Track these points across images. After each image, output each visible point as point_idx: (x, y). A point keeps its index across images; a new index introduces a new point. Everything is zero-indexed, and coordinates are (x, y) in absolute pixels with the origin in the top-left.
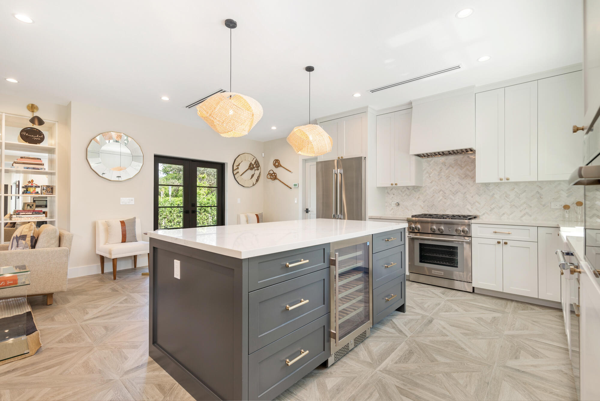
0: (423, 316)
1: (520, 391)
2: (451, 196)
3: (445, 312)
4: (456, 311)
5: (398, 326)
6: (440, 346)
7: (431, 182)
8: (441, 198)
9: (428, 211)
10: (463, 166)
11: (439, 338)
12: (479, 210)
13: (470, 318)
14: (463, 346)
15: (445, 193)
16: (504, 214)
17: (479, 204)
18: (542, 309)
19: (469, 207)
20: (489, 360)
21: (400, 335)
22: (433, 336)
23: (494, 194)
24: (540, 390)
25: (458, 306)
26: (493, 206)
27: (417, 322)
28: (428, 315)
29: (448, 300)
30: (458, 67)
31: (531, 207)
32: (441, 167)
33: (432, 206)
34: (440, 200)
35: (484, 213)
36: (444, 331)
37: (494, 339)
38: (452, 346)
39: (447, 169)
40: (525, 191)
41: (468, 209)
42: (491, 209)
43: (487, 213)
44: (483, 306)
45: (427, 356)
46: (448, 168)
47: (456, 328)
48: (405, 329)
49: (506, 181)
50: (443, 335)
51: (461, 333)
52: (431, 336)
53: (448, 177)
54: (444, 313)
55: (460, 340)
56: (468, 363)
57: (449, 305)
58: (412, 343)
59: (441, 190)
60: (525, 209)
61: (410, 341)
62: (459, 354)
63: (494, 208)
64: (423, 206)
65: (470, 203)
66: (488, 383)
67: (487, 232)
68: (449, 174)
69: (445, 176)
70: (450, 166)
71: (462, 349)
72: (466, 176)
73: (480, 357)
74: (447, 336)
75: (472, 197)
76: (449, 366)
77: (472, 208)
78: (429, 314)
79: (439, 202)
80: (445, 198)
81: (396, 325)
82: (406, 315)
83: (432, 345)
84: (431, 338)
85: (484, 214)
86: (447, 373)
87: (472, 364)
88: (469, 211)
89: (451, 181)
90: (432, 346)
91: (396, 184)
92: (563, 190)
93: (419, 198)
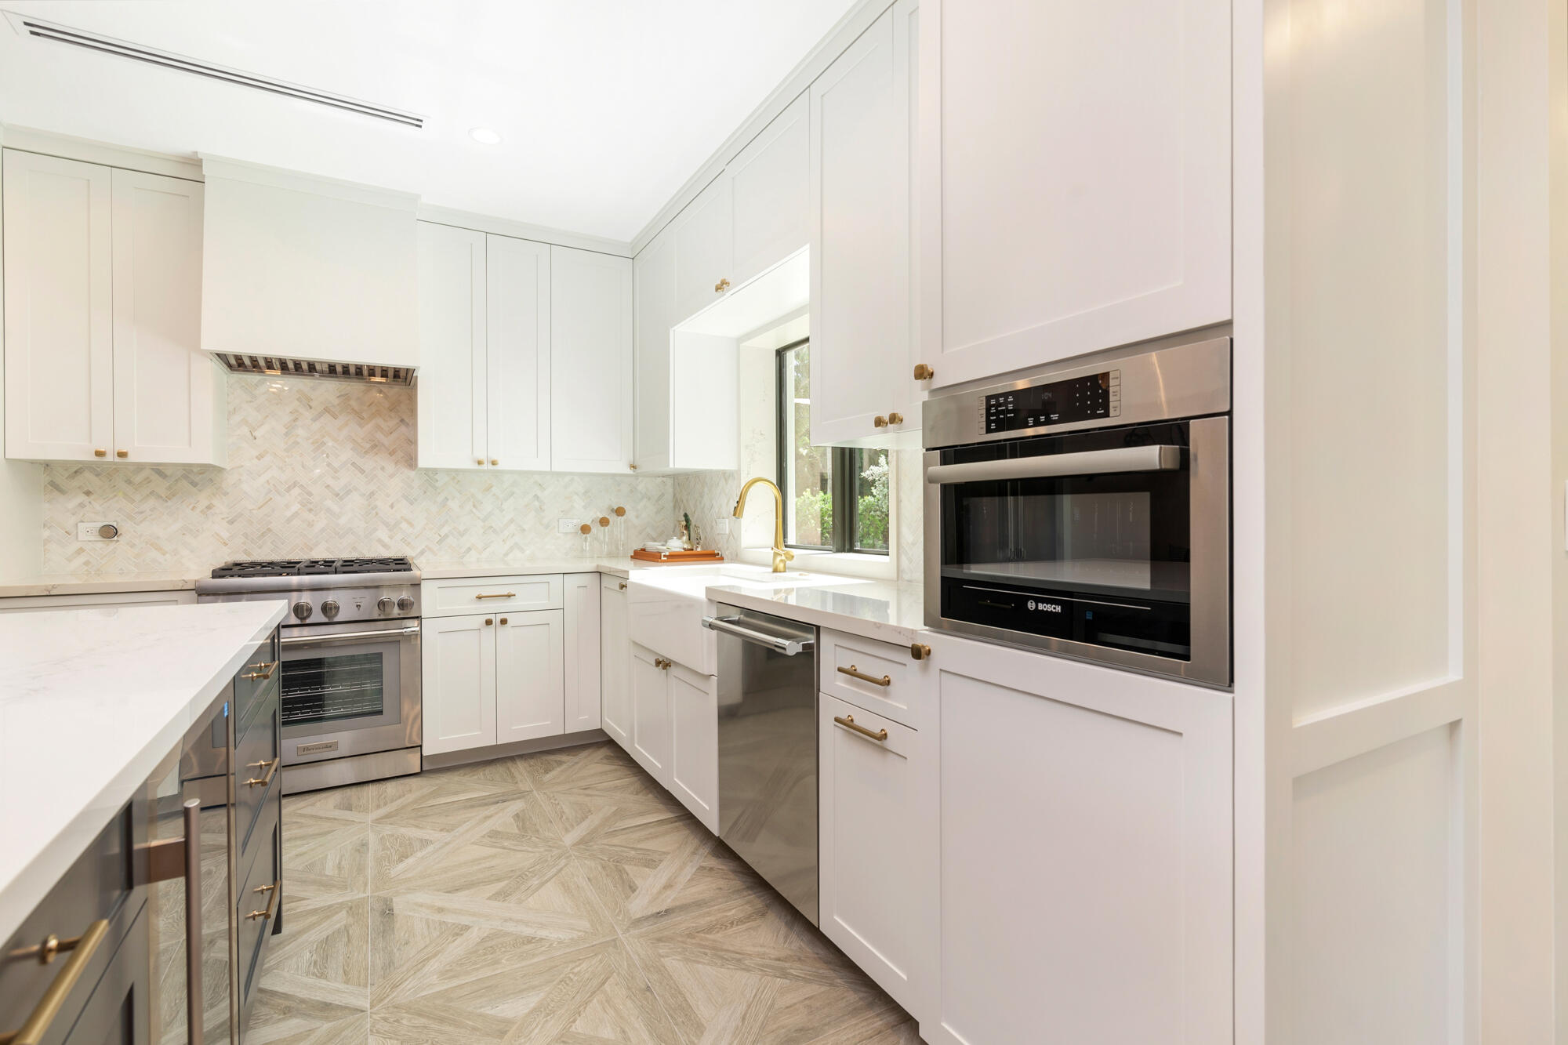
0: (351, 908)
1: (702, 960)
2: (329, 503)
3: (400, 860)
4: (425, 843)
5: (301, 995)
6: (477, 969)
7: (259, 457)
8: (296, 507)
9: (246, 552)
10: (365, 415)
11: (457, 949)
12: (409, 543)
13: (473, 843)
14: (528, 931)
15: (310, 494)
16: (469, 549)
17: (411, 525)
18: (574, 756)
19: (382, 534)
20: (599, 929)
21: (333, 1023)
22: (435, 955)
23: (447, 499)
24: (718, 932)
25: (417, 827)
26: (445, 530)
27: (349, 941)
28: (362, 895)
29: (379, 821)
30: (418, 123)
31: (524, 530)
32: (297, 411)
33: (263, 535)
34: (292, 516)
35: (424, 549)
36: (450, 919)
37: (562, 869)
38: (503, 949)
39: (314, 420)
40: (513, 493)
41: (380, 541)
42: (440, 538)
43: (430, 549)
44: (471, 799)
45: (474, 1029)
46: (320, 415)
47: (467, 892)
48: (331, 990)
49: (491, 467)
50: (457, 934)
51: (489, 898)
52: (428, 959)
53: (319, 445)
54: (401, 866)
55: (506, 921)
56: (576, 970)
57: (393, 835)
58: (397, 1021)
59: (295, 485)
60: (514, 535)
61: (385, 1020)
62: (536, 960)
63: (446, 536)
64: (225, 535)
65: (386, 524)
66: (648, 989)
67: (461, 600)
68: (324, 437)
69: (311, 441)
70: (327, 410)
71: (530, 940)
72: (374, 446)
73: (580, 934)
74: (467, 928)
75: (392, 506)
76: (548, 1015)
77: (391, 538)
78: (364, 892)
79: (289, 520)
80: (310, 510)
81: (286, 996)
82: (294, 936)
83: (455, 983)
84: (434, 965)
85: (422, 553)
86: (562, 1036)
87: (584, 965)
88: (385, 546)
89: (328, 456)
90: (460, 986)
91: (120, 454)
92: (577, 494)
93: (209, 507)
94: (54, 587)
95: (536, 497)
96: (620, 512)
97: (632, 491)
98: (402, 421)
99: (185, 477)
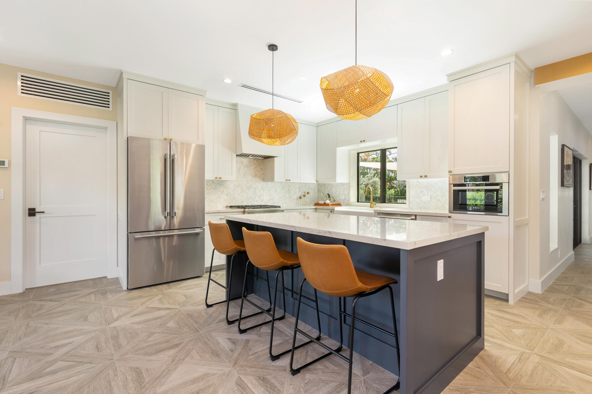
2: (246, 190)
8: (240, 191)
10: (254, 167)
12: (262, 201)
15: (243, 188)
16: (275, 203)
17: (263, 196)
31: (286, 198)
33: (233, 199)
40: (284, 188)
41: (257, 200)
43: (267, 203)
53: (245, 175)
59: (240, 186)
60: (284, 199)
65: (258, 196)
68: (246, 173)
69: (243, 174)
70: (246, 166)
72: (256, 175)
75: (259, 191)
77: (259, 200)
80: (243, 192)
88: (258, 202)
89: (246, 178)
91: (220, 178)
92: (297, 188)
93: (223, 191)
94: (219, 210)
95: (289, 189)
96: (308, 193)
97: (309, 188)
98: (261, 169)
99: (218, 183)
